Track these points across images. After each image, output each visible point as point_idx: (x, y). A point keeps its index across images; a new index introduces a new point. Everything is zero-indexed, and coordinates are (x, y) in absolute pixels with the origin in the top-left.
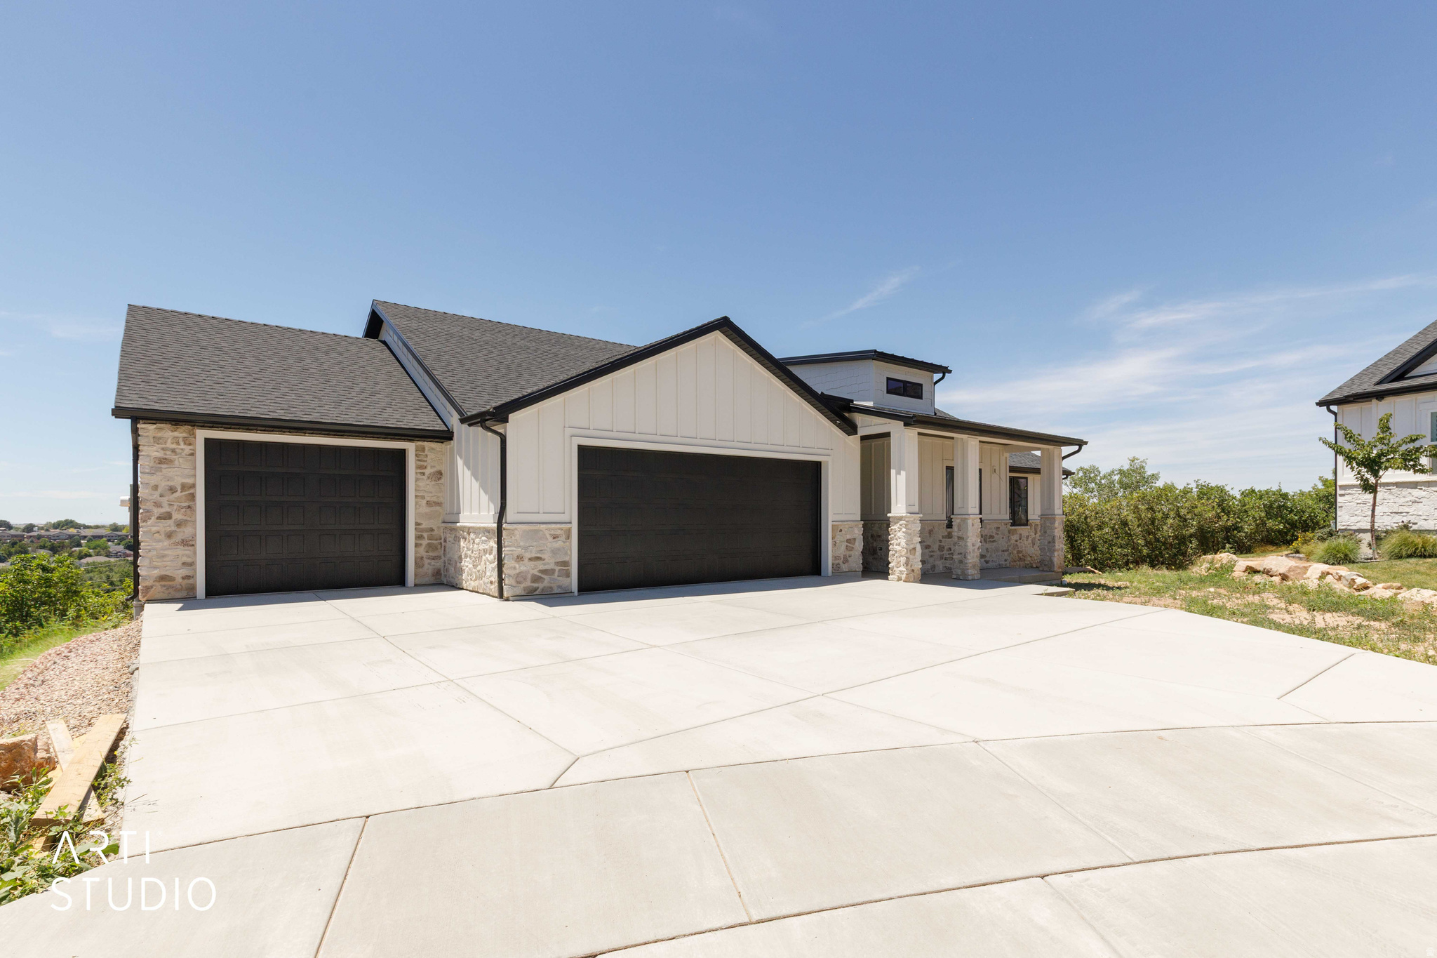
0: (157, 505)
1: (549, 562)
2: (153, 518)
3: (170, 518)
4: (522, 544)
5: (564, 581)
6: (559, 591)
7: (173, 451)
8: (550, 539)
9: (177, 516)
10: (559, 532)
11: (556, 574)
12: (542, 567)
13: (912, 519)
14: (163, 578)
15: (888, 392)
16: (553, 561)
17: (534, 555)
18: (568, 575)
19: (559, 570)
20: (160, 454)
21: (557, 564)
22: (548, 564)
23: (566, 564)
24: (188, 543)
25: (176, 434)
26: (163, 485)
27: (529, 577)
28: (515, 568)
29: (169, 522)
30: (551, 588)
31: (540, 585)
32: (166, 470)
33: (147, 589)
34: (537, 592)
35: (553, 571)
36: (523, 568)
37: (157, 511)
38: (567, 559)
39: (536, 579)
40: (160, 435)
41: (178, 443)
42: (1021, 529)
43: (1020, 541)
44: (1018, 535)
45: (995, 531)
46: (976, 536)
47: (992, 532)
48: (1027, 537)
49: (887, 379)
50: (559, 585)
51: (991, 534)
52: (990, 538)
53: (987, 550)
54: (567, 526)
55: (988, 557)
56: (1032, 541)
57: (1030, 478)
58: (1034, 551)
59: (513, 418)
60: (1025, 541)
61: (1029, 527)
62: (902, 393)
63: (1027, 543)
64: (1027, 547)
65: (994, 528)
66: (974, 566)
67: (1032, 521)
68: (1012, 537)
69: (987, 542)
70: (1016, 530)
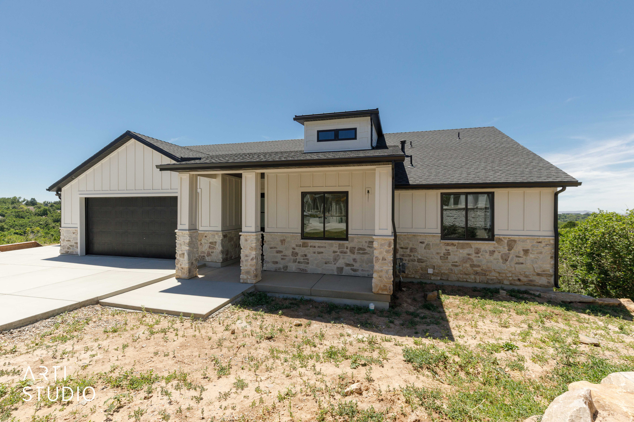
4: (65, 235)
5: (76, 250)
8: (72, 234)
10: (74, 231)
12: (70, 244)
15: (318, 141)
16: (74, 242)
17: (68, 239)
18: (77, 248)
19: (75, 246)
22: (72, 243)
23: (77, 243)
27: (67, 247)
28: (63, 244)
30: (73, 252)
31: (70, 251)
34: (69, 253)
35: (73, 246)
36: (65, 244)
38: (77, 241)
39: (68, 248)
42: (479, 244)
43: (477, 255)
44: (473, 249)
45: (367, 245)
46: (250, 249)
47: (362, 245)
48: (492, 253)
49: (319, 132)
50: (75, 252)
51: (361, 247)
52: (359, 250)
53: (354, 260)
54: (76, 229)
55: (356, 266)
56: (502, 257)
57: (499, 193)
58: (506, 268)
59: (63, 189)
60: (487, 255)
61: (494, 242)
62: (334, 138)
63: (492, 258)
64: (491, 262)
65: (366, 242)
66: (248, 273)
67: (501, 236)
68: (461, 251)
69: (354, 253)
70: (468, 244)
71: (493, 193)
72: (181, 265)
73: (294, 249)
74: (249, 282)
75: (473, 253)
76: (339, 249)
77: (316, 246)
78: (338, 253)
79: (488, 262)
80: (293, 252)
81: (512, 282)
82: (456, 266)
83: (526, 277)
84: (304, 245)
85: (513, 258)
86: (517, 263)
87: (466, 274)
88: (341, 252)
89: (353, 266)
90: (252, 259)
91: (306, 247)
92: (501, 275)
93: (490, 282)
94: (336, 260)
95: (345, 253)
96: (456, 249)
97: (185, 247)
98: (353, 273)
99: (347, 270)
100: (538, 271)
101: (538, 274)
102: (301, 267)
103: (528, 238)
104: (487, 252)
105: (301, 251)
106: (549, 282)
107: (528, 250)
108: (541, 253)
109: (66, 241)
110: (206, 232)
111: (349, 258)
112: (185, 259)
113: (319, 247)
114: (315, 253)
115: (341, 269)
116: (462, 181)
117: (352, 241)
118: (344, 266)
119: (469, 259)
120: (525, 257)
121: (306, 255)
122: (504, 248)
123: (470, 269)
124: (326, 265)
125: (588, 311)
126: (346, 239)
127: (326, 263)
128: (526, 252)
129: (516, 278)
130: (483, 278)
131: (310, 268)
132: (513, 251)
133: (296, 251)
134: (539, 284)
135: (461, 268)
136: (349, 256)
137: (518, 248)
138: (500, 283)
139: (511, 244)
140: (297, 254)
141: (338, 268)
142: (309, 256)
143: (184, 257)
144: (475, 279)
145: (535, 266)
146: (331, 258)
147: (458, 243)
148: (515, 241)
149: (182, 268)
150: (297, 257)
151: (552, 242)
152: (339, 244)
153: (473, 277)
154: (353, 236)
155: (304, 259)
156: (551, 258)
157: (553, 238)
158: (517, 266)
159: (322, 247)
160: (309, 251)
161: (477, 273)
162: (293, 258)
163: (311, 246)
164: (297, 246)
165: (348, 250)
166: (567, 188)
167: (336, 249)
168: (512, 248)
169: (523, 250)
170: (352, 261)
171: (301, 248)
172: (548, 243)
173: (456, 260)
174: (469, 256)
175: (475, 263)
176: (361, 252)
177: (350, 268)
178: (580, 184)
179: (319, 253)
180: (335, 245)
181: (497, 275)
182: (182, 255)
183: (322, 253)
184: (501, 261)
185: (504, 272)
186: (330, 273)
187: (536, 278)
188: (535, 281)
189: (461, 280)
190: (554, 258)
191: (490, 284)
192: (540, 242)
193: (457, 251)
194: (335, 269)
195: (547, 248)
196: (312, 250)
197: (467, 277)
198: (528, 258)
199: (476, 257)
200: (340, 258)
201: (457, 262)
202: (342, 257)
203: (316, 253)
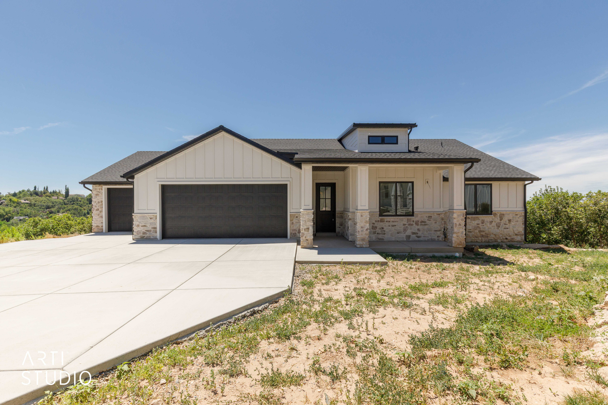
0: (96, 207)
1: (149, 227)
2: (95, 210)
3: (99, 210)
4: (139, 221)
5: (154, 234)
6: (153, 238)
7: (99, 192)
8: (149, 219)
9: (100, 210)
10: (152, 217)
11: (152, 232)
12: (146, 229)
13: (306, 213)
14: (97, 226)
15: (369, 143)
16: (151, 227)
17: (143, 225)
18: (156, 232)
19: (153, 230)
20: (96, 193)
21: (152, 228)
22: (149, 228)
23: (155, 228)
24: (102, 217)
25: (99, 187)
26: (97, 201)
27: (142, 232)
28: (136, 229)
29: (98, 211)
30: (150, 237)
31: (146, 236)
32: (98, 197)
33: (94, 229)
34: (144, 238)
35: (150, 231)
36: (139, 229)
37: (96, 208)
38: (155, 226)
39: (144, 233)
40: (96, 188)
41: (100, 190)
42: (484, 217)
43: (483, 224)
44: (480, 220)
45: (427, 218)
46: (365, 222)
47: (424, 219)
48: (491, 222)
49: (369, 137)
50: (153, 236)
51: (423, 220)
52: (422, 223)
53: (418, 230)
54: (155, 214)
55: (420, 234)
56: (497, 225)
57: (495, 184)
58: (499, 231)
59: (136, 176)
60: (488, 224)
61: (493, 216)
62: (381, 142)
63: (491, 226)
64: (491, 228)
65: (426, 217)
66: (363, 240)
67: (497, 212)
68: (473, 222)
69: (418, 225)
70: (477, 217)
71: (491, 185)
72: (305, 237)
73: (374, 224)
74: (364, 246)
75: (480, 223)
76: (407, 222)
77: (391, 221)
78: (407, 226)
79: (489, 228)
80: (373, 226)
81: (502, 240)
82: (471, 232)
83: (510, 237)
84: (382, 221)
85: (502, 225)
86: (505, 228)
87: (476, 237)
88: (409, 225)
89: (418, 234)
90: (367, 230)
91: (383, 222)
92: (496, 236)
93: (490, 241)
94: (405, 230)
95: (412, 225)
96: (470, 221)
97: (310, 223)
98: (417, 239)
99: (414, 237)
100: (516, 232)
101: (516, 235)
102: (379, 237)
103: (511, 213)
104: (488, 222)
105: (379, 225)
106: (521, 239)
107: (511, 220)
108: (517, 221)
109: (140, 227)
110: (298, 213)
111: (415, 228)
112: (309, 232)
113: (393, 222)
114: (389, 226)
115: (408, 237)
116: (476, 176)
117: (417, 216)
118: (411, 234)
119: (478, 227)
120: (509, 224)
121: (383, 228)
122: (498, 219)
123: (478, 233)
124: (398, 234)
125: (551, 251)
126: (413, 215)
127: (398, 233)
128: (510, 221)
129: (505, 238)
130: (486, 239)
131: (387, 237)
132: (502, 221)
133: (375, 225)
134: (516, 241)
135: (473, 233)
136: (415, 227)
137: (506, 219)
138: (495, 241)
139: (502, 216)
140: (376, 227)
141: (407, 236)
142: (385, 229)
143: (308, 231)
144: (482, 240)
145: (515, 229)
146: (402, 229)
147: (472, 217)
148: (504, 214)
149: (307, 240)
150: (376, 230)
151: (523, 214)
152: (408, 219)
153: (480, 238)
154: (418, 213)
155: (381, 231)
156: (523, 224)
157: (524, 212)
158: (505, 230)
159: (395, 222)
160: (385, 225)
161: (483, 236)
162: (373, 230)
163: (386, 221)
164: (376, 221)
165: (414, 223)
166: (534, 181)
167: (406, 223)
168: (502, 219)
169: (508, 220)
170: (417, 230)
171: (379, 223)
172: (521, 215)
173: (470, 228)
174: (478, 225)
175: (481, 230)
176: (423, 224)
177: (415, 235)
178: (540, 179)
179: (393, 226)
180: (404, 220)
181: (494, 236)
182: (307, 230)
183: (395, 226)
184: (496, 227)
185: (498, 234)
186: (401, 240)
187: (515, 237)
188: (514, 239)
189: (473, 241)
190: (524, 224)
191: (490, 242)
192: (517, 215)
193: (471, 222)
194: (405, 237)
195: (520, 218)
196: (387, 224)
197: (477, 239)
198: (511, 225)
199: (482, 225)
200: (408, 229)
201: (471, 230)
202: (409, 228)
203: (391, 226)
